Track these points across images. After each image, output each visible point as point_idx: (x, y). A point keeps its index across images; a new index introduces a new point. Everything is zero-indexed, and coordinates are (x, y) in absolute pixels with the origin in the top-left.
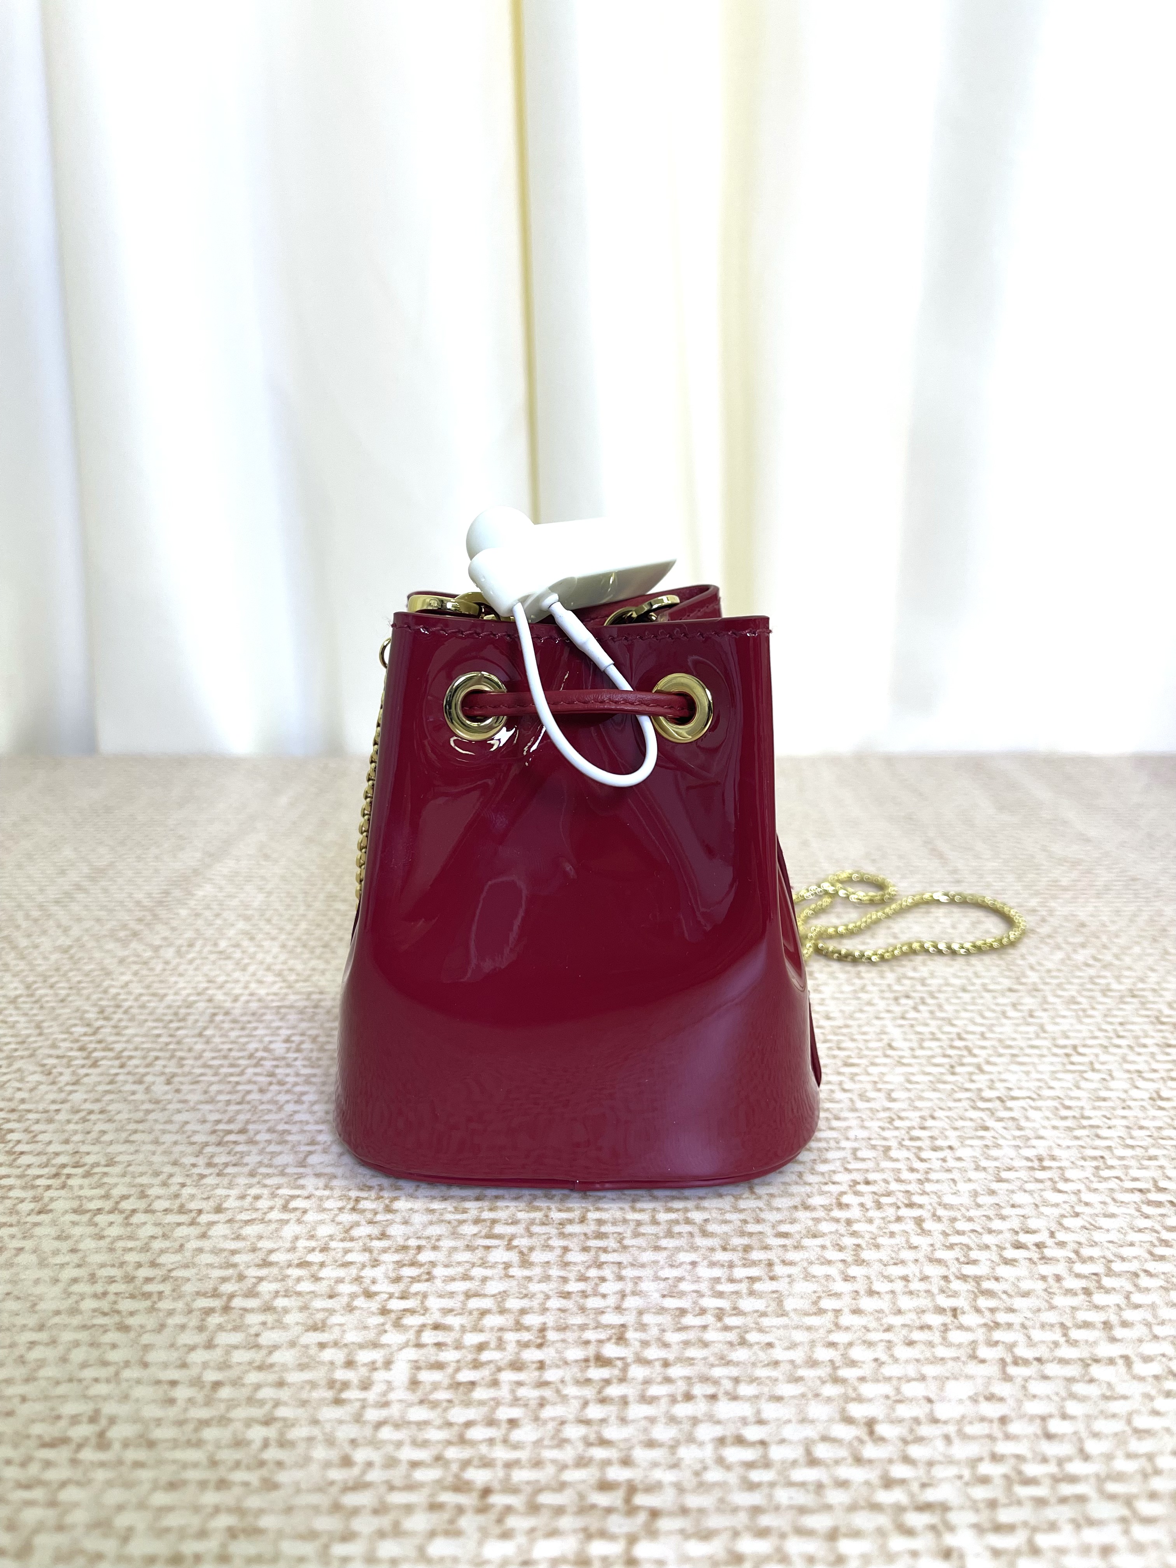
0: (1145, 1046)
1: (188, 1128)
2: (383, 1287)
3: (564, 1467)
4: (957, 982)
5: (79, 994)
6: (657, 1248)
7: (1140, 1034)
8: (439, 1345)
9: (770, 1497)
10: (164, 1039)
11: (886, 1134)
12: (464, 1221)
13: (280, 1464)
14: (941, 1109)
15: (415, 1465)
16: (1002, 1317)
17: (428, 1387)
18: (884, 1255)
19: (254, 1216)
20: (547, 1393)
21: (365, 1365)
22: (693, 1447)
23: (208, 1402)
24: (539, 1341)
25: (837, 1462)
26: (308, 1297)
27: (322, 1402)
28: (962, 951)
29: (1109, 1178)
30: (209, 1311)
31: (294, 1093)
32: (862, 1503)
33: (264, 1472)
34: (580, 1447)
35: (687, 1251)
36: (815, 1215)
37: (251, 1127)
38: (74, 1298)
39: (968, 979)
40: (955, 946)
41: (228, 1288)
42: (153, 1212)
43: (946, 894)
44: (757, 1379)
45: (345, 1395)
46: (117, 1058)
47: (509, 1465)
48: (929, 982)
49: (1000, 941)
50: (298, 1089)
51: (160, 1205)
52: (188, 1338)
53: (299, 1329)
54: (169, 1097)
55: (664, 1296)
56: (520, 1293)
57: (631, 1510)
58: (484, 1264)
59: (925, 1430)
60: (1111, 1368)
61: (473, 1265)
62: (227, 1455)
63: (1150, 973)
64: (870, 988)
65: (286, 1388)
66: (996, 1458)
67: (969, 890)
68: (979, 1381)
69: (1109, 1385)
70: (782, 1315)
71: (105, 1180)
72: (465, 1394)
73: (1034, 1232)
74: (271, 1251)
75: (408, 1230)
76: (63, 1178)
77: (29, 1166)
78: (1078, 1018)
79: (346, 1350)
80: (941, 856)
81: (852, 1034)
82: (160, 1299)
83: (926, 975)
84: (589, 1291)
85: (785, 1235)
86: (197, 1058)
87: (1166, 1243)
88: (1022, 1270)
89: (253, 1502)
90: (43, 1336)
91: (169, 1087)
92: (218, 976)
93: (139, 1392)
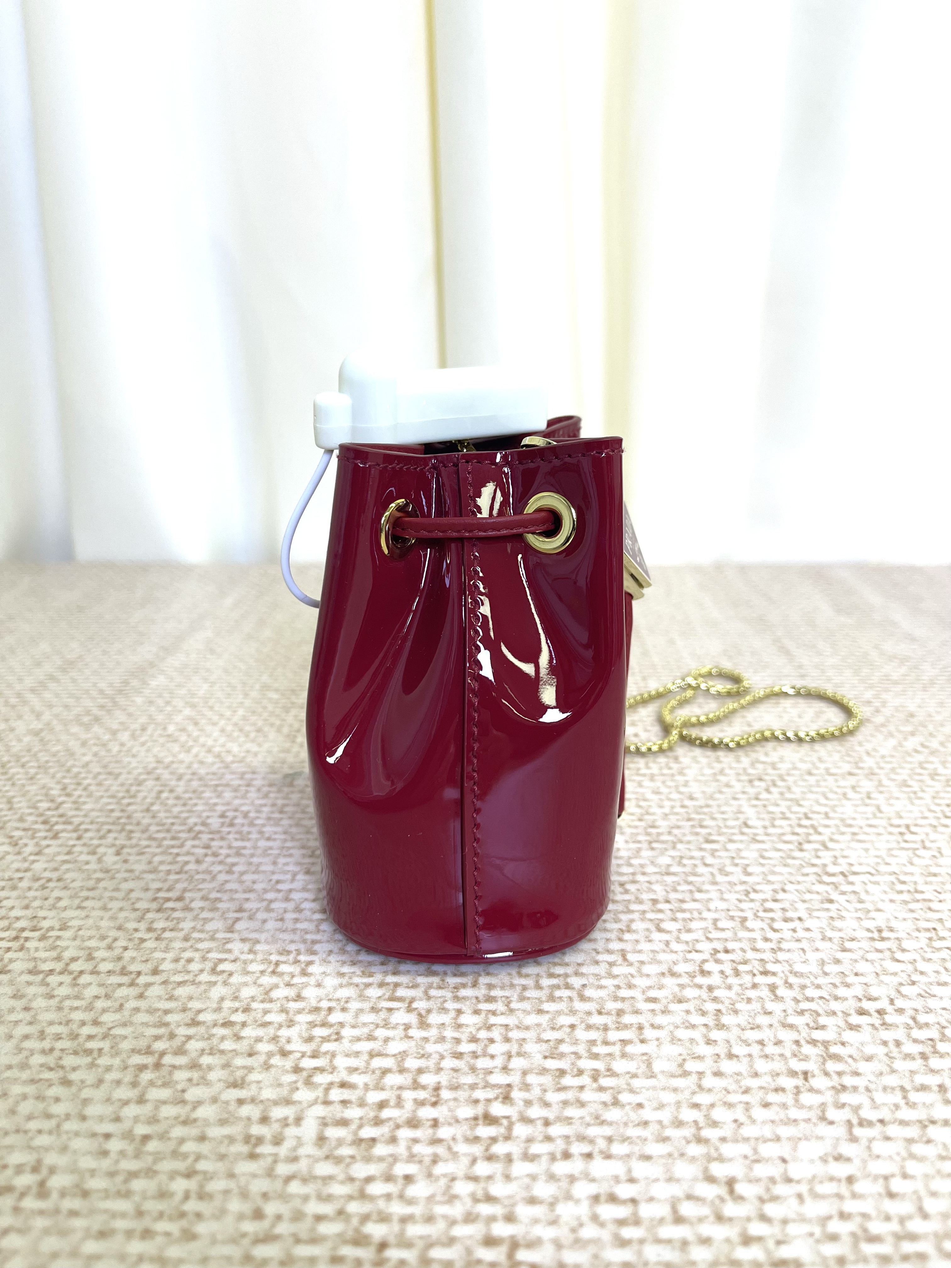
1: (133, 895)
2: (297, 1046)
3: (453, 1222)
4: (804, 767)
5: (46, 773)
6: (540, 1012)
8: (344, 1103)
9: (640, 1253)
10: (117, 814)
11: (743, 906)
12: (370, 985)
13: (198, 1216)
14: (792, 883)
15: (319, 1218)
16: (848, 1081)
17: (334, 1143)
18: (741, 1020)
19: (186, 978)
20: (440, 1150)
21: (278, 1120)
22: (570, 1204)
23: (137, 1155)
24: (434, 1099)
25: (700, 1220)
26: (230, 1055)
27: (238, 1156)
28: (807, 738)
30: (142, 1068)
31: (225, 864)
32: (722, 1259)
33: (184, 1223)
34: (469, 1202)
35: (566, 1015)
36: (680, 981)
37: (188, 895)
38: (25, 1054)
39: (813, 764)
40: (802, 735)
41: (159, 1046)
43: (793, 688)
44: (628, 1138)
45: (259, 1150)
46: (75, 831)
47: (404, 1220)
48: (779, 766)
49: (841, 729)
50: (230, 860)
51: (104, 967)
52: (123, 1093)
53: (221, 1085)
54: (117, 867)
55: (545, 1057)
56: (418, 1053)
58: (386, 1025)
59: (779, 1189)
61: (377, 1026)
62: (152, 1206)
64: (728, 771)
65: (207, 1142)
66: (843, 1216)
67: (812, 684)
68: (829, 1142)
70: (651, 1077)
71: (58, 943)
72: (367, 1150)
73: (875, 999)
74: (199, 1011)
75: (321, 992)
76: (22, 941)
78: (910, 800)
79: (261, 1107)
80: (787, 652)
81: (712, 813)
82: (100, 1056)
83: (776, 759)
84: (479, 1052)
86: (143, 832)
88: (865, 1035)
89: (173, 1252)
91: (118, 858)
92: (166, 757)
93: (78, 1144)
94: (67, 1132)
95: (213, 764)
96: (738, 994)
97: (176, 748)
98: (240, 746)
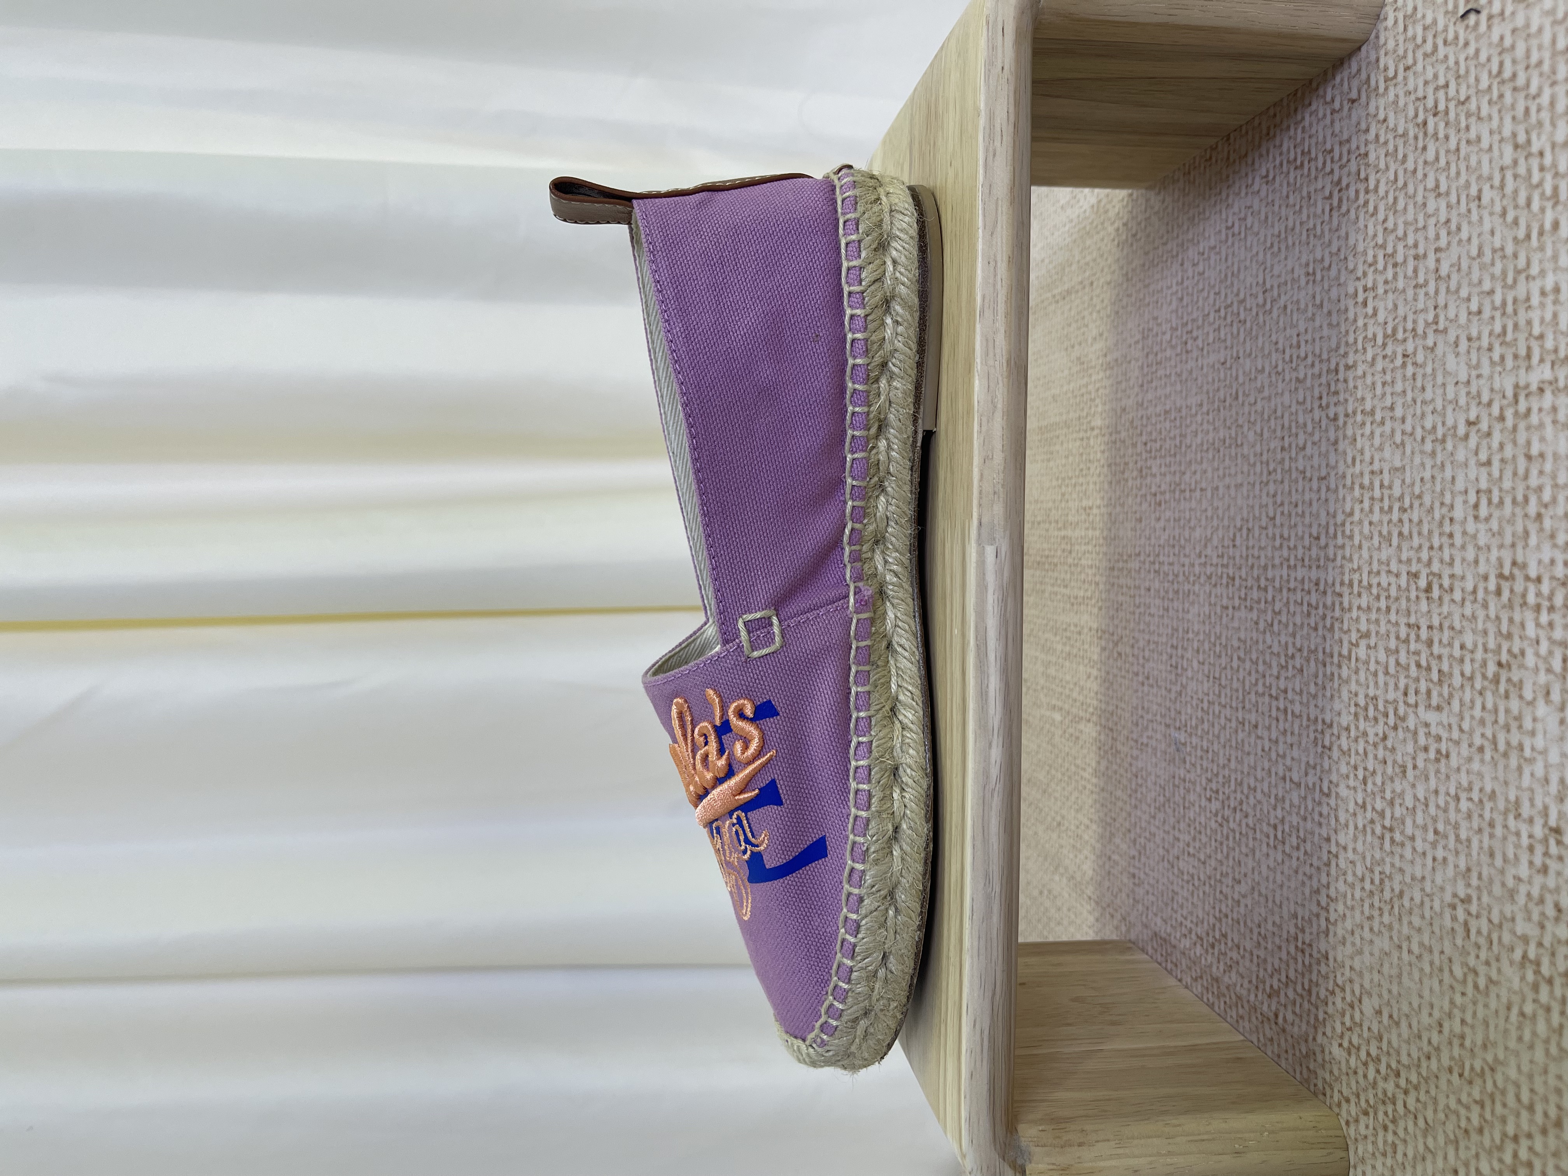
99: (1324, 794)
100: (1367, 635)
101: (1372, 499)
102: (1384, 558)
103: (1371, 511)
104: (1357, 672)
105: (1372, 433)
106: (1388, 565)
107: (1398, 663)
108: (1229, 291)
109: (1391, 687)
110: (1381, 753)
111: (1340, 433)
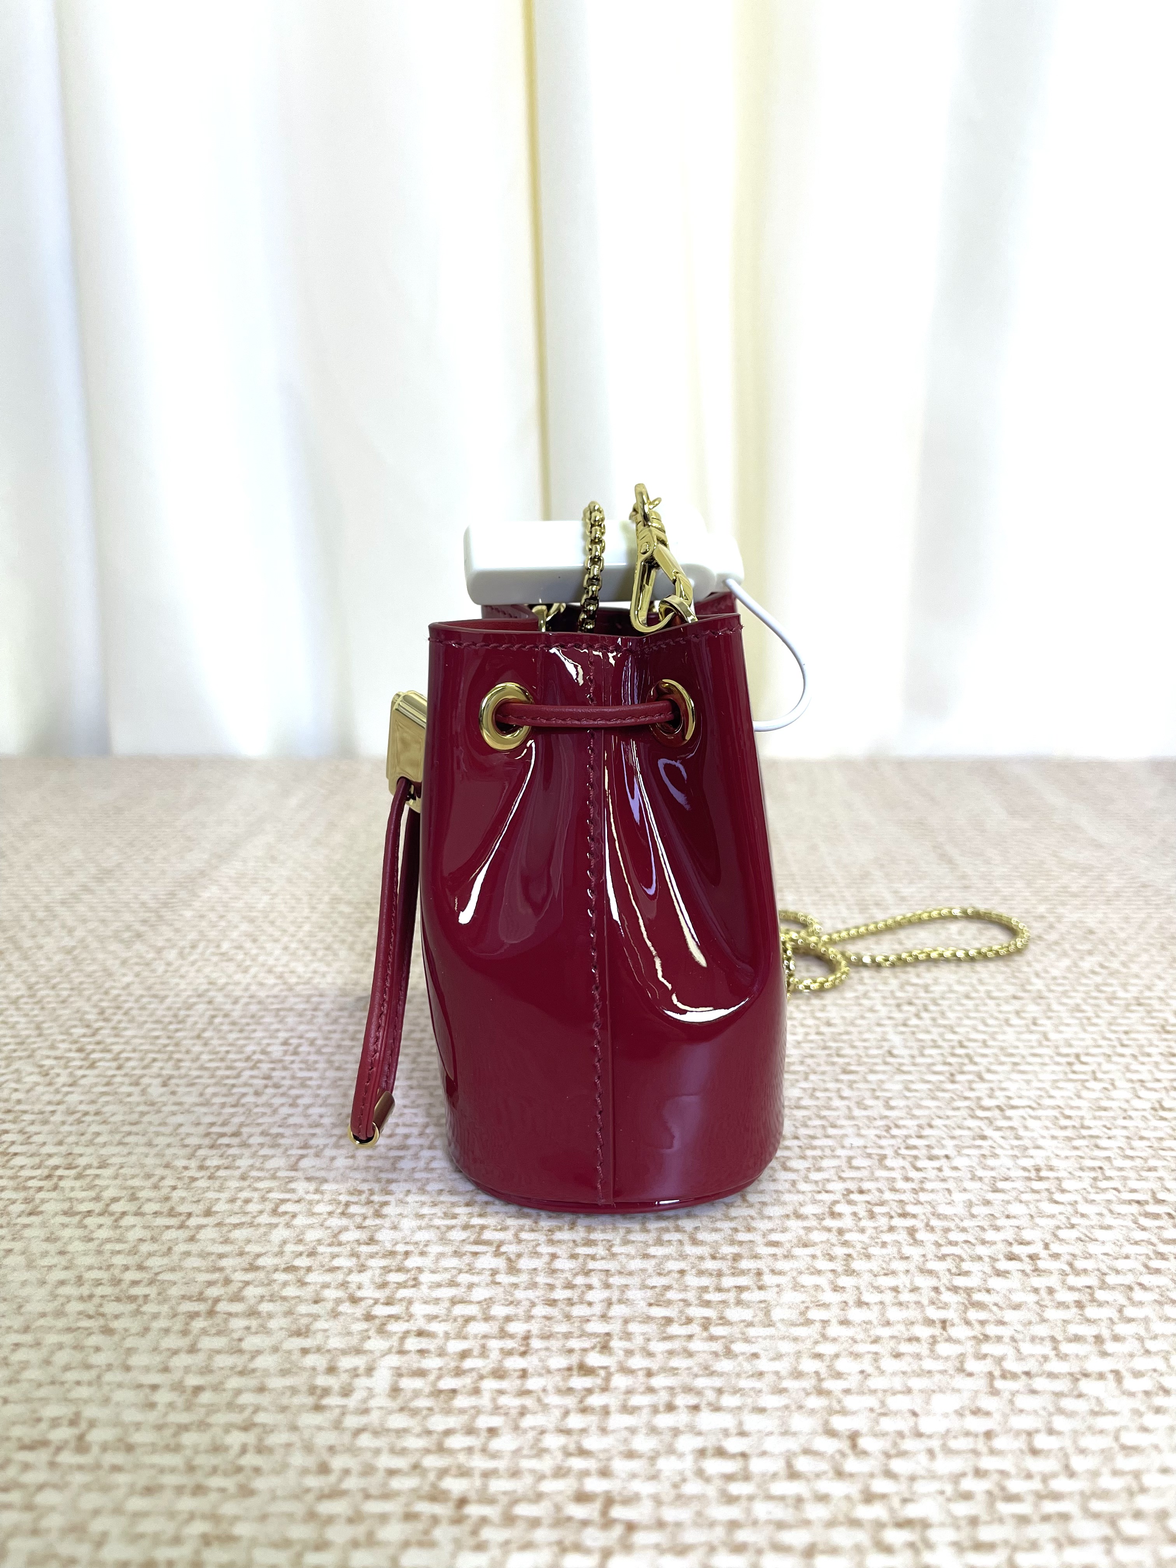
0: (1149, 1055)
1: (182, 1130)
2: (369, 1292)
3: (542, 1477)
4: (962, 989)
5: (80, 995)
6: (646, 1256)
7: (1145, 1042)
8: (422, 1352)
9: (748, 1511)
10: (163, 1041)
11: (883, 1142)
12: (453, 1227)
13: (257, 1470)
14: (940, 1117)
15: (392, 1473)
16: (992, 1330)
17: (409, 1394)
18: (874, 1265)
19: (243, 1220)
20: (529, 1402)
21: (347, 1371)
22: (673, 1458)
23: (189, 1407)
24: (523, 1349)
25: (818, 1476)
26: (293, 1302)
27: (302, 1408)
29: (1107, 1189)
30: (194, 1315)
31: (289, 1096)
32: (841, 1518)
33: (240, 1478)
34: (559, 1456)
35: (676, 1259)
36: (806, 1224)
37: (245, 1130)
38: (61, 1300)
39: (973, 986)
41: (213, 1292)
42: (142, 1214)
44: (740, 1390)
45: (325, 1401)
46: (115, 1059)
47: (487, 1475)
48: (932, 988)
50: (293, 1092)
51: (150, 1208)
52: (172, 1342)
53: (283, 1333)
54: (164, 1099)
55: (650, 1305)
56: (506, 1300)
57: (607, 1523)
58: (471, 1270)
59: (908, 1444)
60: (1101, 1383)
61: (460, 1271)
62: (205, 1461)
63: (1157, 981)
64: (873, 994)
65: (267, 1394)
66: (979, 1473)
68: (966, 1395)
69: (1098, 1400)
70: (769, 1325)
71: (97, 1182)
72: (446, 1402)
73: (1028, 1243)
74: (258, 1256)
75: (397, 1235)
76: (55, 1180)
77: (22, 1167)
78: (1082, 1025)
79: (328, 1356)
82: (145, 1303)
83: (930, 981)
84: (576, 1299)
85: (775, 1244)
86: (194, 1060)
87: (1162, 1256)
88: (1014, 1281)
89: (229, 1509)
90: (27, 1338)
91: (164, 1089)
92: (219, 977)
93: (119, 1396)
94: (109, 1384)
95: (275, 985)
96: (872, 1238)
97: (231, 967)
98: (306, 965)
99: (277, 1206)
100: (513, 1270)
101: (720, 1274)
102: (631, 1294)
103: (701, 1273)
104: (457, 1254)
105: (819, 1272)
106: (620, 1301)
107: (468, 1320)
108: (991, 1060)
109: (432, 1310)
110: (331, 1294)
111: (813, 1223)
